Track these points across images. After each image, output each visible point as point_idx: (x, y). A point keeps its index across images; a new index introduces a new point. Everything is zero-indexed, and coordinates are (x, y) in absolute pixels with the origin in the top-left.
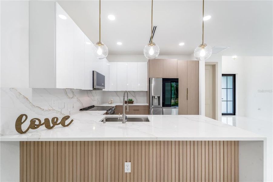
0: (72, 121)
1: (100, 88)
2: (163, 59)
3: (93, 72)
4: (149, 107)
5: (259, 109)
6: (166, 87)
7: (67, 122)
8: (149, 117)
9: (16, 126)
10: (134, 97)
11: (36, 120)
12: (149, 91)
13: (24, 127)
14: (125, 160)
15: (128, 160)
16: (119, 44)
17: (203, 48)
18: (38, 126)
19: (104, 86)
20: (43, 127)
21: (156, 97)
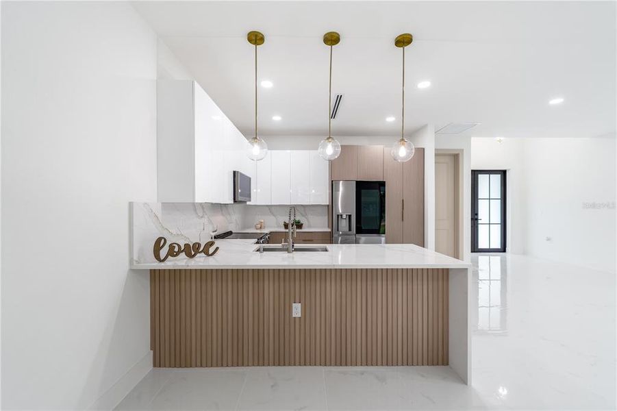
0: (217, 248)
1: (243, 200)
2: (358, 146)
3: (234, 172)
4: (331, 234)
5: (548, 239)
6: (362, 198)
7: (211, 250)
8: (328, 246)
9: (154, 251)
10: (303, 216)
11: (176, 246)
12: (331, 204)
13: (163, 252)
14: (292, 300)
15: (297, 300)
16: (277, 118)
17: (403, 144)
18: (178, 254)
19: (249, 196)
20: (183, 255)
21: (344, 216)
